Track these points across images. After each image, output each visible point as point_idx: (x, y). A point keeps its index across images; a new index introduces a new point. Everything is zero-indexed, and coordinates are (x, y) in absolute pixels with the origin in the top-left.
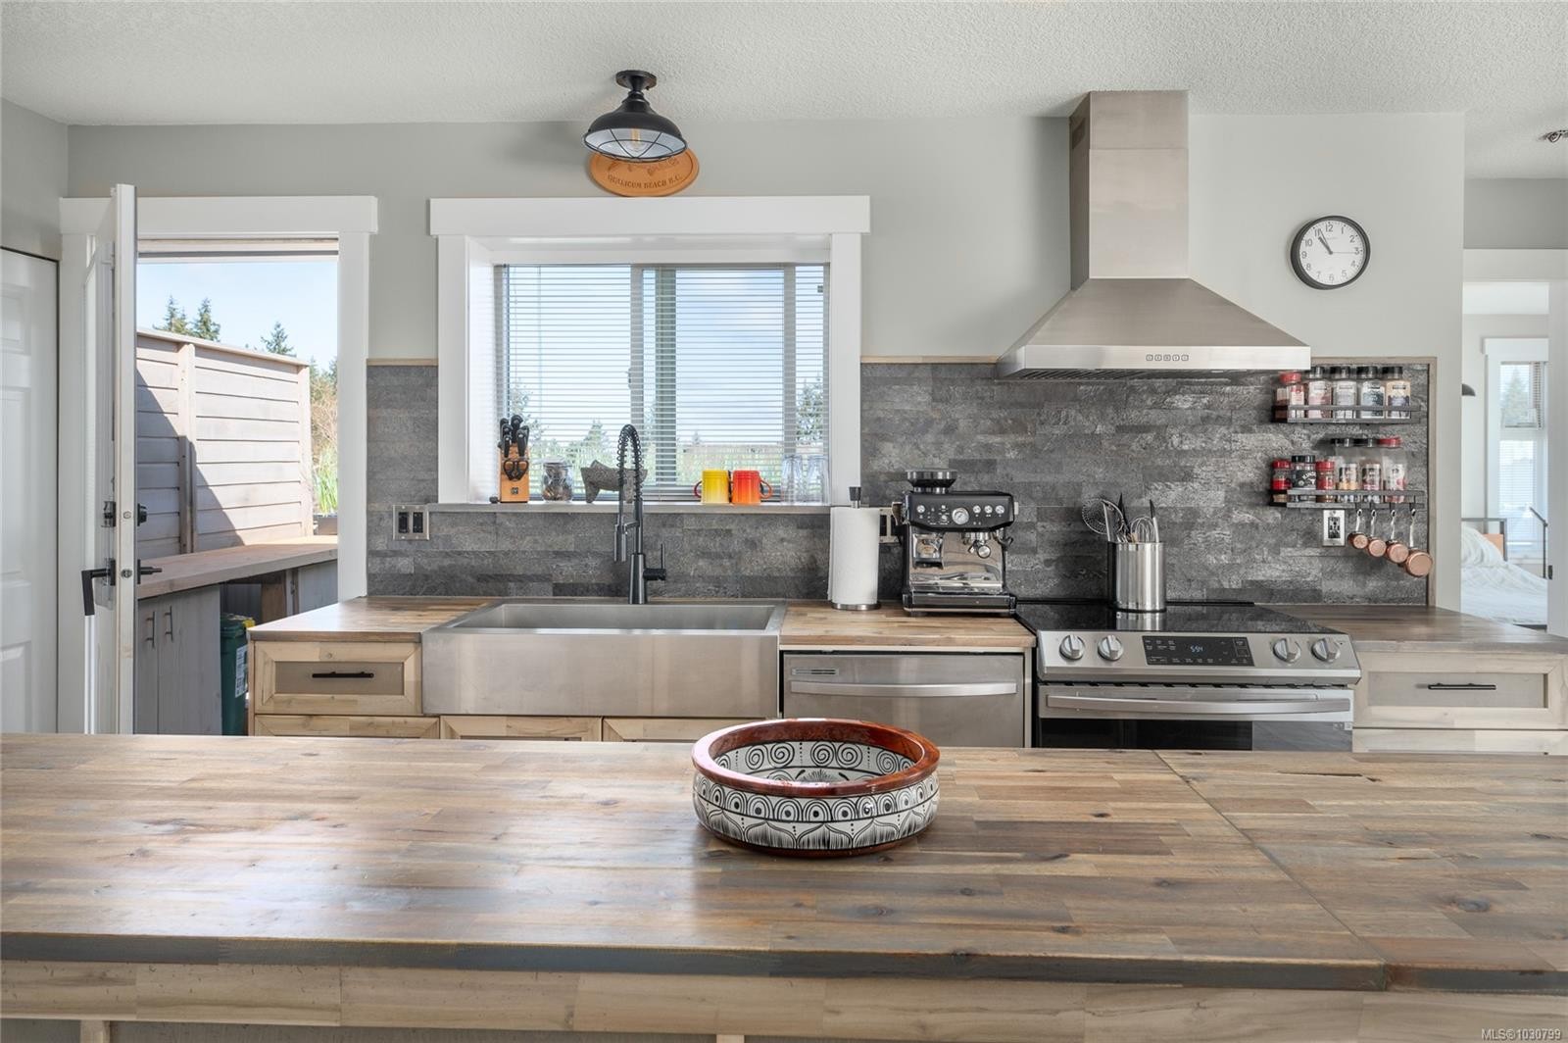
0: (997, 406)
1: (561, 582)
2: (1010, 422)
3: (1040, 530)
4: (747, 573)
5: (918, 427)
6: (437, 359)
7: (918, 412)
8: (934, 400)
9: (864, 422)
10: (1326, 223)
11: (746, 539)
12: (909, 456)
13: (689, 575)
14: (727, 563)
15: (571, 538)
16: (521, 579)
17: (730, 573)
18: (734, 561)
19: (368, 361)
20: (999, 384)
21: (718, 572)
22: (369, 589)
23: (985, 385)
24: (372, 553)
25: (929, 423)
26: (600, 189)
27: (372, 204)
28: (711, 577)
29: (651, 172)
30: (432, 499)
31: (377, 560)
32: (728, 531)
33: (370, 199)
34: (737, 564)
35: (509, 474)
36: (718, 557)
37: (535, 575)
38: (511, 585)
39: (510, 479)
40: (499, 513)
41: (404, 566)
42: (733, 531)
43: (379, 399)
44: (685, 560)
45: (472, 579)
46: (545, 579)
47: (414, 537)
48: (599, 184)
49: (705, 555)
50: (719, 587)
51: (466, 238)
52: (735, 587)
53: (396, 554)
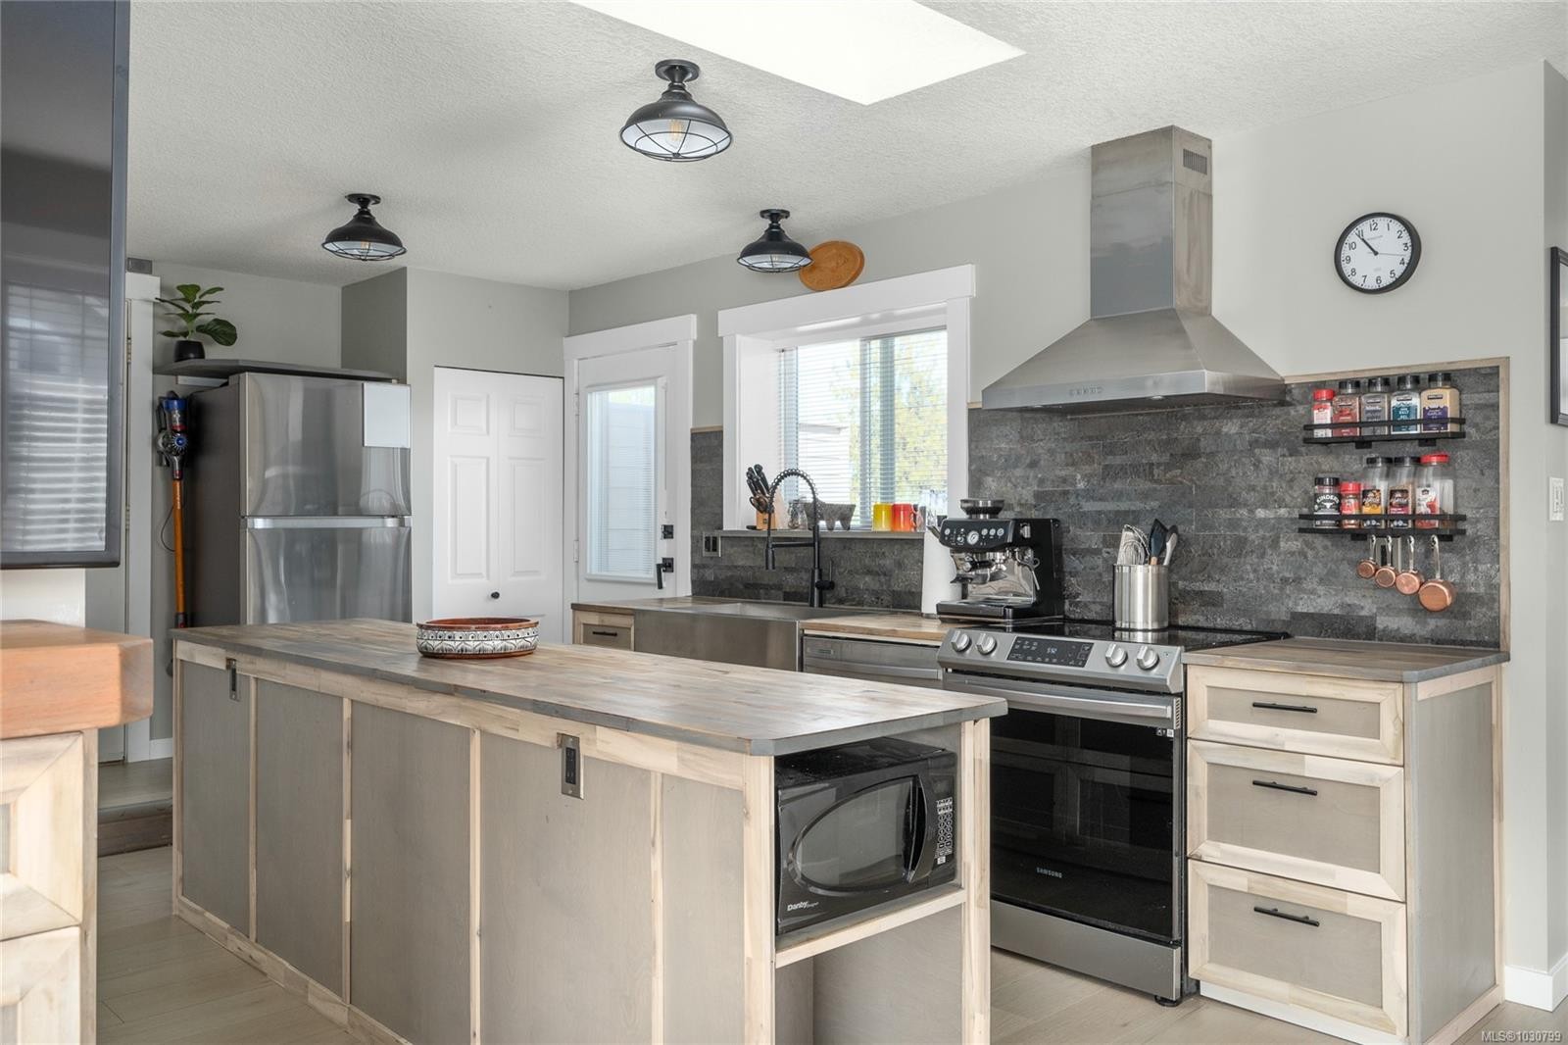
0: (1070, 440)
1: (788, 590)
2: (1080, 454)
3: (1105, 555)
4: (896, 588)
5: (1011, 462)
6: (722, 427)
7: (1010, 449)
8: (1022, 437)
9: (972, 459)
10: (1370, 221)
11: (895, 560)
12: (1004, 489)
13: (859, 589)
14: (882, 579)
15: (795, 557)
16: (767, 588)
17: (885, 587)
18: (887, 578)
19: (692, 430)
20: (1071, 419)
21: (877, 587)
22: (692, 591)
23: (1061, 421)
24: (694, 566)
25: (1018, 458)
26: (805, 287)
27: (692, 320)
28: (873, 590)
29: (833, 271)
30: (720, 527)
31: (696, 571)
32: (883, 553)
33: (692, 315)
34: (890, 580)
35: (758, 509)
36: (878, 574)
37: (774, 585)
38: (761, 591)
39: (761, 512)
40: (758, 538)
41: (710, 575)
42: (887, 554)
43: (697, 457)
44: (858, 577)
45: (741, 587)
46: (779, 587)
47: (713, 554)
48: (806, 285)
49: (869, 572)
50: (878, 598)
51: (738, 337)
52: (887, 598)
53: (704, 566)
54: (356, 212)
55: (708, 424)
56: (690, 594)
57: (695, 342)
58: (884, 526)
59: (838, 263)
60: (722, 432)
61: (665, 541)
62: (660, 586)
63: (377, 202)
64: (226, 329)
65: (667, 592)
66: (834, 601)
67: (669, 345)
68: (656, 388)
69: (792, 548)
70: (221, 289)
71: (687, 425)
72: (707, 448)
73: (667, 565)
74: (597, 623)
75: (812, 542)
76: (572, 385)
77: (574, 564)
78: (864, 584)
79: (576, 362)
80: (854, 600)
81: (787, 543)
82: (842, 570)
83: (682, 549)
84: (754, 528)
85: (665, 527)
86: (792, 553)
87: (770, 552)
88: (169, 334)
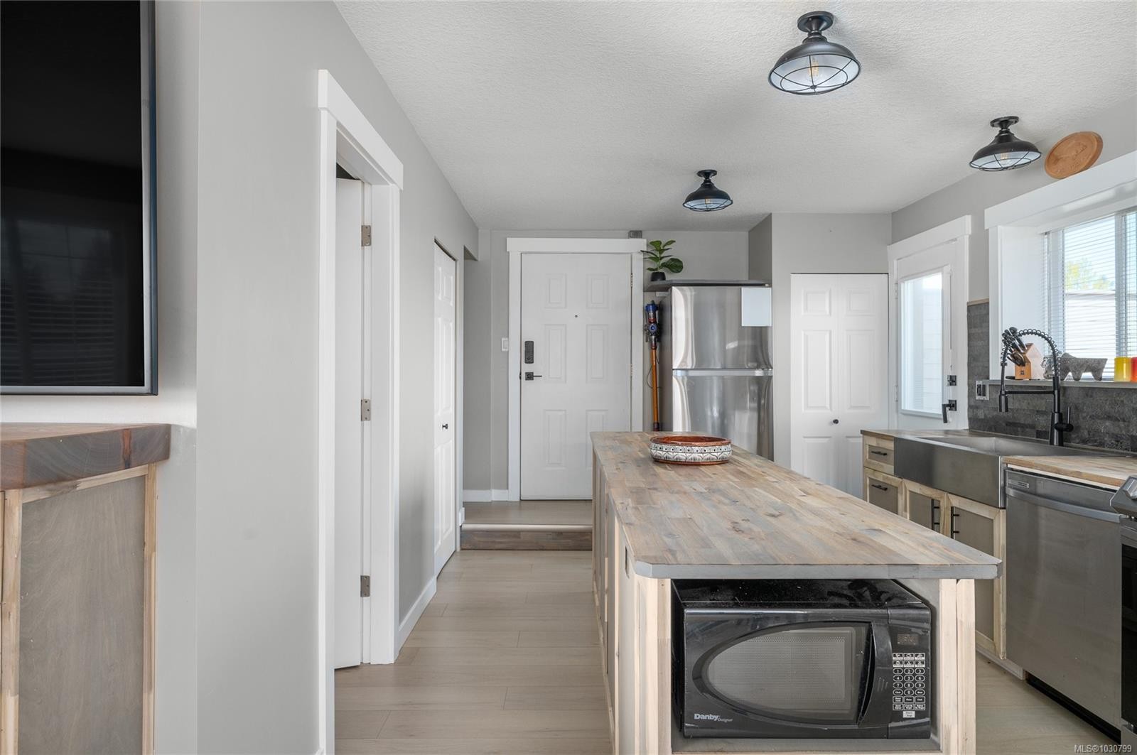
1: (1040, 430)
4: (1134, 433)
6: (989, 300)
11: (1133, 408)
13: (1100, 431)
14: (1122, 424)
15: (1043, 402)
16: (1024, 426)
17: (1124, 432)
18: (1126, 424)
19: (968, 303)
21: (1117, 431)
22: (969, 426)
24: (970, 407)
26: (1051, 178)
27: (968, 219)
28: (1113, 434)
29: (1074, 159)
30: (988, 378)
31: (971, 410)
32: (1122, 401)
33: (967, 216)
34: (1128, 426)
35: (1016, 363)
36: (1117, 420)
37: (1029, 425)
38: (1019, 429)
39: (1019, 365)
40: (1016, 386)
41: (981, 414)
42: (1125, 401)
43: (971, 324)
44: (1099, 421)
45: (1004, 424)
46: (1032, 427)
47: (982, 398)
48: (1051, 175)
49: (1109, 417)
50: (1118, 441)
51: (999, 227)
52: (1127, 443)
53: (977, 408)
54: (703, 182)
55: (979, 298)
56: (968, 428)
57: (970, 236)
58: (1125, 377)
59: (1077, 152)
60: (988, 303)
61: (951, 387)
62: (945, 421)
63: (715, 174)
64: (677, 263)
65: (951, 426)
66: (1077, 441)
67: (952, 240)
68: (943, 274)
69: (1043, 395)
70: (674, 241)
71: (964, 299)
72: (978, 315)
73: (952, 405)
74: (875, 445)
75: (1052, 390)
76: (893, 277)
77: (895, 403)
78: (1104, 428)
79: (895, 262)
80: (1096, 441)
81: (1040, 391)
82: (1084, 415)
83: (961, 394)
84: (1013, 378)
85: (951, 377)
86: (1043, 399)
87: (1003, 398)
88: (650, 269)
